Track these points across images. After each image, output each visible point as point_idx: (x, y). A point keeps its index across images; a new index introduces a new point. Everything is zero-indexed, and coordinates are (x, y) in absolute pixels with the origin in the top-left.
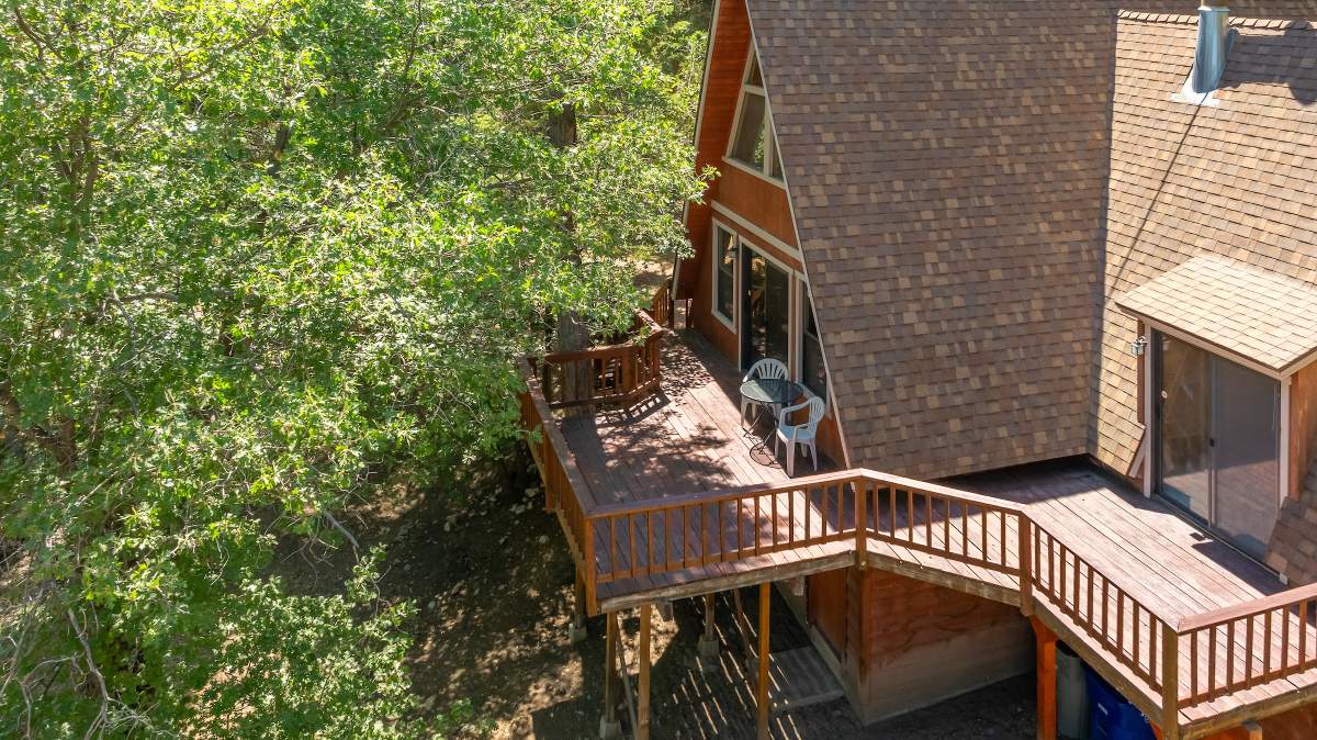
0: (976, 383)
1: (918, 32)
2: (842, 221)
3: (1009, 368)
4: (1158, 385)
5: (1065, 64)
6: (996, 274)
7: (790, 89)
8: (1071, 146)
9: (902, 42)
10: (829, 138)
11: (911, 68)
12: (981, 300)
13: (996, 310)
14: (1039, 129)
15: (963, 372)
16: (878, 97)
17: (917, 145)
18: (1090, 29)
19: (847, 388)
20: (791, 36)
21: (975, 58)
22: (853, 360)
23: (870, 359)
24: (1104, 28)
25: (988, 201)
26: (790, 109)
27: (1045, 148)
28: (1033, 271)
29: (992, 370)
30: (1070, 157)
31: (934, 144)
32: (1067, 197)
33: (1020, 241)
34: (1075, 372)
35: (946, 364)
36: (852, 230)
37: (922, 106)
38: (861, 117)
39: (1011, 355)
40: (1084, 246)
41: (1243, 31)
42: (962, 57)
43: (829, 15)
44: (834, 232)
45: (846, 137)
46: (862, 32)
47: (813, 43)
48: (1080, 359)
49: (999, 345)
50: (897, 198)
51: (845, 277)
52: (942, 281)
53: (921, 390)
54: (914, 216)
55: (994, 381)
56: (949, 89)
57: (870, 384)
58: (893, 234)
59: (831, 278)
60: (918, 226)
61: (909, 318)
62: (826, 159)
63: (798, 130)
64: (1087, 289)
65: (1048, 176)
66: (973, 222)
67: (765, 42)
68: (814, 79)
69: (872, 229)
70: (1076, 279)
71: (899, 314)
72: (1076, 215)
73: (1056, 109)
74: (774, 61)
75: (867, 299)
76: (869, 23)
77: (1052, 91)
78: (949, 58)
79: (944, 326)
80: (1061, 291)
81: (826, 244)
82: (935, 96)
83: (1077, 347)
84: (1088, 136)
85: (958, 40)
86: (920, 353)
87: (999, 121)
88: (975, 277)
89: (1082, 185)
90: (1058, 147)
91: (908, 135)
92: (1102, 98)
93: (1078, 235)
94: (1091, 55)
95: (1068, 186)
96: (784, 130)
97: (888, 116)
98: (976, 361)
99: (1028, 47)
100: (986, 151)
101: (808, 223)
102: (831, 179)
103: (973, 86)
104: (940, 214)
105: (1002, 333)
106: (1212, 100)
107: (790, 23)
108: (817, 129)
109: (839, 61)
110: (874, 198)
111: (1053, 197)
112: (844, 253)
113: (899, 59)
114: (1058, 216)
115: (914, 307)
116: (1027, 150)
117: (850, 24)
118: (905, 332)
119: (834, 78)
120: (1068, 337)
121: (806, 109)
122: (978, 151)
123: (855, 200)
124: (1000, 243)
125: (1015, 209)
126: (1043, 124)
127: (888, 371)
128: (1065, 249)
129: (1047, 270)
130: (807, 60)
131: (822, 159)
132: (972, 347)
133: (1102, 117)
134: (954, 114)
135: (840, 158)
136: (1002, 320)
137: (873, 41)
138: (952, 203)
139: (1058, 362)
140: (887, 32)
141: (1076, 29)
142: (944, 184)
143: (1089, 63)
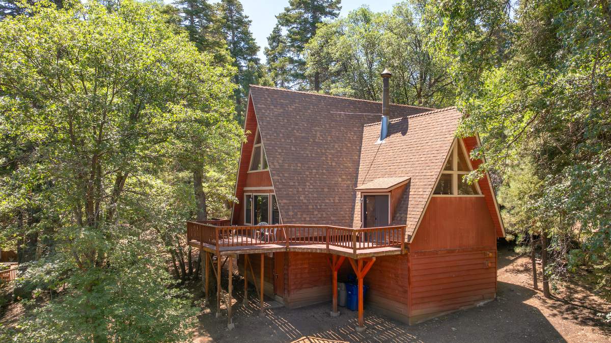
0: (320, 216)
1: (306, 125)
2: (283, 173)
3: (328, 213)
4: (365, 210)
5: (347, 138)
6: (326, 190)
7: (269, 137)
8: (348, 159)
9: (301, 127)
10: (280, 151)
11: (303, 135)
12: (322, 196)
13: (326, 199)
14: (339, 154)
15: (316, 213)
16: (294, 141)
17: (305, 155)
18: (356, 129)
19: (284, 214)
20: (269, 123)
21: (322, 134)
22: (286, 207)
23: (291, 207)
24: (360, 129)
25: (324, 171)
26: (268, 142)
27: (341, 159)
28: (336, 190)
29: (324, 213)
30: (348, 162)
31: (309, 155)
32: (347, 172)
33: (333, 182)
34: (346, 215)
35: (311, 210)
36: (286, 175)
37: (307, 145)
38: (289, 146)
39: (329, 210)
40: (351, 185)
41: (392, 122)
42: (318, 133)
43: (280, 118)
44: (281, 175)
45: (284, 151)
46: (289, 124)
47: (275, 125)
48: (348, 212)
49: (326, 207)
50: (299, 168)
51: (284, 187)
52: (311, 190)
53: (304, 216)
54: (303, 173)
55: (324, 216)
56: (314, 141)
57: (291, 213)
58: (297, 177)
59: (280, 186)
60: (305, 176)
61: (301, 198)
62: (279, 156)
63: (271, 148)
64: (351, 196)
65: (342, 167)
66: (320, 176)
67: (261, 123)
68: (275, 135)
69: (292, 175)
70: (348, 193)
71: (299, 197)
72: (349, 177)
73: (345, 150)
74: (263, 129)
75: (290, 193)
76: (292, 122)
77: (344, 145)
78: (314, 133)
79: (311, 201)
80: (344, 196)
81: (279, 178)
82: (310, 143)
83: (347, 210)
84: (354, 158)
85: (317, 128)
86: (304, 207)
87: (328, 151)
88: (320, 190)
89: (351, 170)
90: (345, 159)
91: (302, 152)
92: (358, 148)
93: (349, 182)
94: (356, 136)
95: (347, 170)
96: (267, 147)
97: (297, 147)
98: (320, 210)
99: (337, 133)
100: (324, 159)
101: (273, 172)
102: (280, 162)
103: (321, 141)
104: (311, 173)
105: (327, 204)
106: (384, 142)
107: (268, 119)
108: (276, 148)
109: (282, 130)
110: (292, 167)
111: (343, 172)
112: (284, 181)
113: (300, 132)
114: (344, 177)
115: (303, 196)
116: (336, 159)
117: (286, 121)
118: (300, 201)
119: (281, 135)
120: (345, 207)
121: (273, 142)
122: (322, 158)
123: (287, 167)
124: (327, 182)
125: (332, 174)
126: (341, 153)
127: (296, 210)
128: (345, 185)
129: (340, 190)
130: (273, 129)
131: (278, 156)
132: (319, 207)
133: (358, 153)
134: (316, 148)
135: (283, 156)
136: (327, 201)
137: (292, 126)
138: (314, 171)
139: (342, 213)
140: (297, 124)
141: (351, 129)
142: (312, 166)
143: (355, 138)
